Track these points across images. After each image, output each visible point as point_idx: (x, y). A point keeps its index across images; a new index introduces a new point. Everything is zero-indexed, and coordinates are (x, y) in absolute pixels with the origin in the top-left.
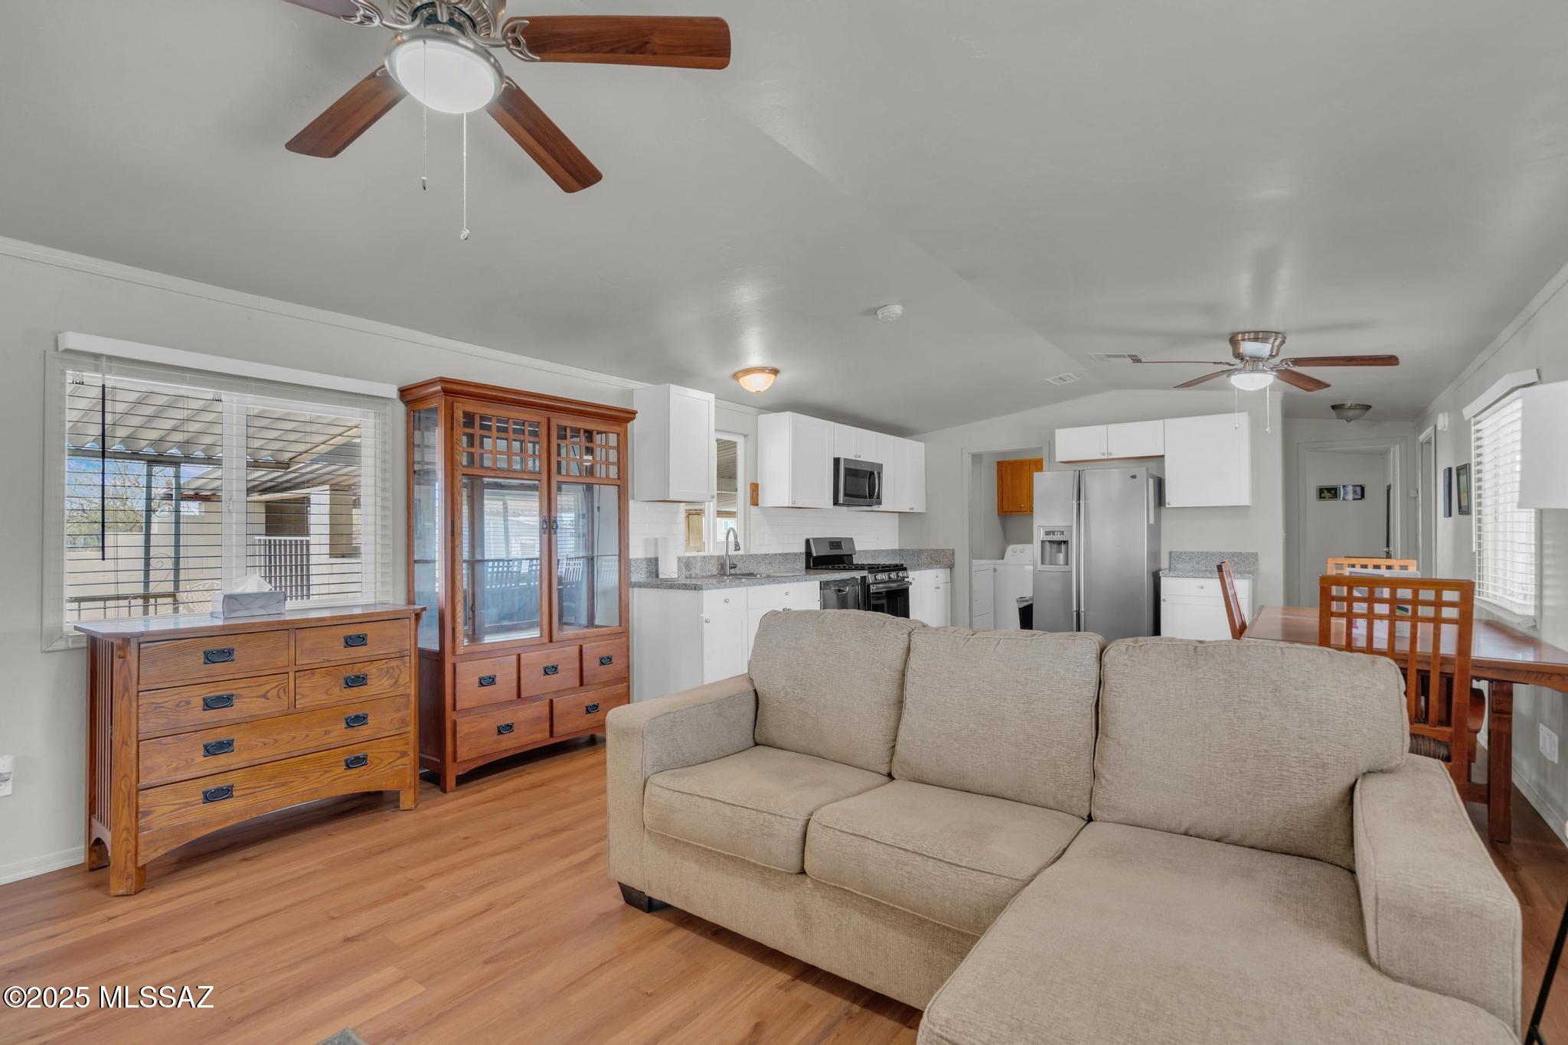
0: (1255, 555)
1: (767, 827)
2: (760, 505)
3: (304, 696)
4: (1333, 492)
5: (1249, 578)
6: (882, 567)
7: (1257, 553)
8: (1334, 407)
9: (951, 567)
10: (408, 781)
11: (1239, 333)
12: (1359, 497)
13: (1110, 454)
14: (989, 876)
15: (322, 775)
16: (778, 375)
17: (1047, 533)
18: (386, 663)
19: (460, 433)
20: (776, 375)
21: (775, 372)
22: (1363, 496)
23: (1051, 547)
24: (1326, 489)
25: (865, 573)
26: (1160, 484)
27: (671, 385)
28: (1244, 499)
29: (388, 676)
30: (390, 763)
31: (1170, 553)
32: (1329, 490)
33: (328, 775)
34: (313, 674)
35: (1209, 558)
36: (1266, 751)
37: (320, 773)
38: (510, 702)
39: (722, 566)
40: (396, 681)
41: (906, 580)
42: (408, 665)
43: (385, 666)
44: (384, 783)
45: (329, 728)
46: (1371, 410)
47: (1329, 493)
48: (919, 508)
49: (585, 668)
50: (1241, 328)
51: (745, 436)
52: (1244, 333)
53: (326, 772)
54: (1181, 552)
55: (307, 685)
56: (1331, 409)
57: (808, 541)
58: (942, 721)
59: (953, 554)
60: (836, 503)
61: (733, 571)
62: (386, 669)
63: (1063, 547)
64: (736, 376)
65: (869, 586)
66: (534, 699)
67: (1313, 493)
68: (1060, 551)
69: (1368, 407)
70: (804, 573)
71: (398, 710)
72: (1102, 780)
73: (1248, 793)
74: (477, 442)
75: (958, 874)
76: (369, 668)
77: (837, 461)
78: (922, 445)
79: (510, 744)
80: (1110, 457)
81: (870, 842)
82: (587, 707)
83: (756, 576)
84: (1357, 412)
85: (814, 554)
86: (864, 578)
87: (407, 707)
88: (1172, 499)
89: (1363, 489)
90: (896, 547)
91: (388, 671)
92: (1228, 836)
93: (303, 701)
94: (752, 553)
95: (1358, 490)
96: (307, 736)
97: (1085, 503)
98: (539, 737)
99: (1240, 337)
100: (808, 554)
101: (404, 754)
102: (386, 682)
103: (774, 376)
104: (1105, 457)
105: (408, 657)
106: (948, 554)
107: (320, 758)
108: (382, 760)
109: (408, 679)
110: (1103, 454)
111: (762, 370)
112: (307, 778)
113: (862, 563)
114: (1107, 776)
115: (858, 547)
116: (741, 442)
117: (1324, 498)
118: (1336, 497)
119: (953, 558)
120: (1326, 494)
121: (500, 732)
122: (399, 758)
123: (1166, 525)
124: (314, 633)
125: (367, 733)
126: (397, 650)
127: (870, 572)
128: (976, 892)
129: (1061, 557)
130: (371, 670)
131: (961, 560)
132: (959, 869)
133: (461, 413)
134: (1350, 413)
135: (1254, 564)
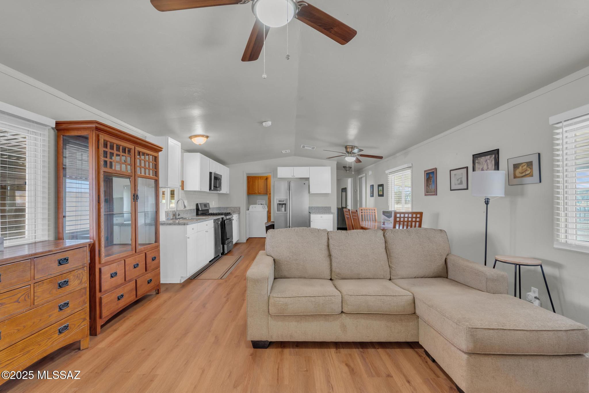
0: (330, 207)
1: (331, 301)
2: (184, 190)
3: (38, 297)
6: (227, 214)
8: (344, 167)
9: (239, 213)
10: (86, 333)
11: (348, 146)
14: (404, 296)
15: (47, 341)
16: (208, 138)
17: (279, 201)
18: (77, 272)
19: (102, 149)
20: (207, 138)
21: (207, 137)
23: (280, 206)
25: (223, 216)
27: (169, 137)
29: (78, 278)
30: (78, 326)
33: (50, 340)
34: (43, 283)
35: (319, 208)
36: (431, 254)
37: (46, 340)
38: (121, 285)
39: (174, 215)
40: (81, 281)
42: (86, 271)
43: (77, 273)
44: (76, 337)
45: (50, 314)
48: (228, 193)
49: (147, 263)
50: (348, 145)
52: (349, 146)
53: (49, 339)
54: (314, 207)
55: (40, 290)
56: (343, 167)
57: (197, 205)
58: (351, 259)
59: (240, 209)
60: (210, 189)
61: (180, 217)
62: (77, 275)
63: (284, 206)
64: (191, 137)
65: (224, 221)
66: (130, 281)
68: (283, 207)
71: (82, 296)
72: (393, 268)
73: (429, 264)
74: (108, 156)
75: (397, 298)
76: (69, 276)
77: (211, 173)
78: (228, 169)
79: (123, 303)
81: (368, 296)
82: (148, 281)
83: (186, 218)
84: (349, 169)
85: (200, 209)
86: (222, 218)
87: (86, 294)
88: (312, 191)
91: (77, 277)
92: (425, 276)
93: (38, 300)
96: (40, 320)
97: (291, 192)
98: (132, 298)
99: (348, 147)
100: (198, 209)
101: (84, 319)
102: (77, 282)
103: (206, 139)
104: (293, 177)
105: (86, 267)
106: (238, 209)
107: (47, 331)
108: (75, 325)
109: (86, 279)
111: (203, 136)
112: (40, 345)
113: (216, 212)
114: (394, 267)
115: (211, 206)
119: (240, 210)
121: (119, 299)
122: (83, 322)
124: (43, 259)
125: (69, 311)
126: (81, 264)
127: (225, 216)
128: (403, 302)
129: (283, 209)
130: (71, 277)
131: (243, 211)
132: (396, 297)
133: (103, 140)
134: (347, 169)
135: (330, 210)
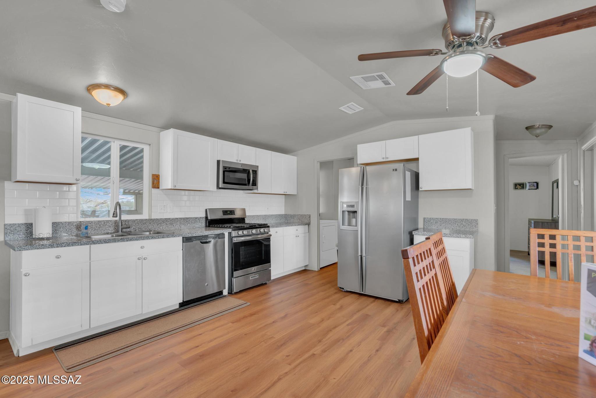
0: (476, 221)
2: (160, 188)
4: (522, 185)
5: (470, 238)
7: (477, 220)
8: (527, 128)
9: (309, 224)
12: (536, 188)
13: (387, 158)
17: (347, 206)
22: (537, 188)
23: (349, 215)
24: (518, 184)
25: (230, 230)
26: (416, 177)
28: (468, 184)
31: (424, 219)
32: (520, 184)
35: (447, 222)
41: (269, 233)
46: (553, 128)
47: (520, 186)
51: (150, 145)
54: (430, 218)
56: (525, 130)
57: (206, 210)
59: (310, 217)
60: (218, 187)
63: (354, 215)
65: (233, 238)
67: (512, 186)
69: (550, 127)
70: (204, 229)
77: (218, 162)
80: (387, 160)
84: (543, 130)
85: (209, 218)
86: (230, 234)
88: (424, 185)
89: (537, 184)
90: (283, 213)
94: (153, 218)
95: (535, 184)
97: (366, 187)
100: (206, 218)
104: (384, 160)
106: (307, 217)
110: (383, 158)
116: (146, 149)
117: (518, 189)
118: (523, 188)
119: (310, 220)
120: (518, 186)
123: (422, 201)
127: (234, 230)
131: (314, 221)
134: (538, 131)
135: (475, 226)
